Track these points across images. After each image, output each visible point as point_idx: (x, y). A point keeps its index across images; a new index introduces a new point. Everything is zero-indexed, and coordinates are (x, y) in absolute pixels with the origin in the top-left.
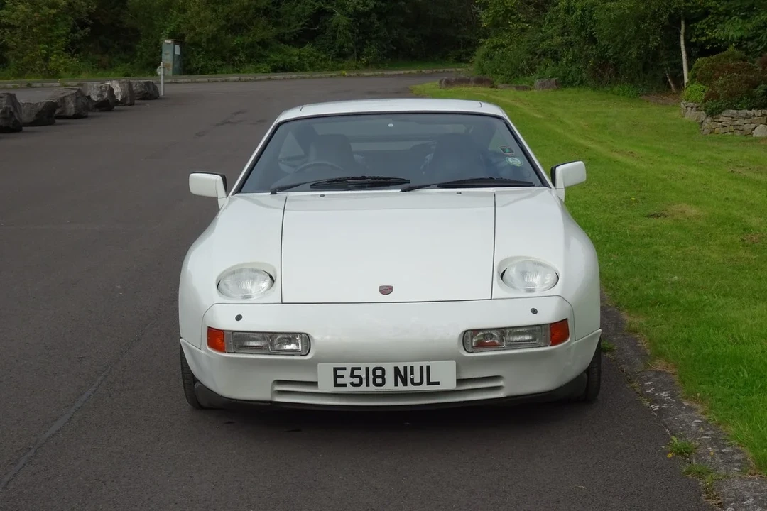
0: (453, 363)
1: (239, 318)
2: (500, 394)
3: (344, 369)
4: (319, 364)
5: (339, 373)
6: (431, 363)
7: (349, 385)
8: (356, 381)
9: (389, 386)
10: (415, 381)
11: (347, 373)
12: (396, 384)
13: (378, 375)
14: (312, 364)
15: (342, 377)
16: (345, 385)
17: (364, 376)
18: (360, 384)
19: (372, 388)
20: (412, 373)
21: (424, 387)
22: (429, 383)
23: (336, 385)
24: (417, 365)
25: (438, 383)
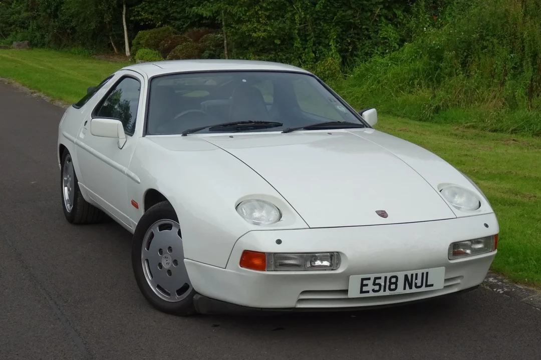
0: (443, 268)
1: (279, 242)
2: (455, 290)
3: (369, 279)
4: (351, 277)
5: (365, 282)
6: (431, 271)
7: (371, 291)
8: (377, 288)
9: (400, 290)
10: (418, 285)
11: (370, 283)
12: (405, 289)
13: (392, 282)
14: (346, 277)
15: (367, 285)
16: (368, 292)
17: (383, 284)
18: (379, 290)
19: (388, 293)
20: (416, 279)
21: (423, 289)
22: (427, 286)
23: (362, 292)
24: (420, 272)
25: (432, 285)
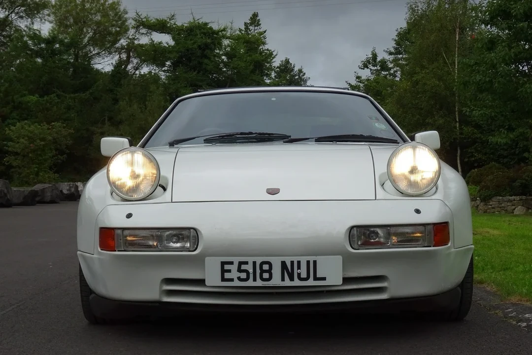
0: (340, 258)
1: (129, 216)
2: (384, 296)
3: (231, 263)
4: (207, 259)
5: (227, 267)
7: (236, 279)
8: (244, 276)
9: (276, 281)
10: (302, 277)
11: (234, 268)
12: (283, 280)
13: (265, 269)
15: (229, 271)
16: (232, 280)
17: (251, 271)
18: (247, 279)
19: (259, 283)
20: (299, 268)
21: (311, 282)
22: (316, 279)
23: (223, 279)
24: (303, 260)
25: (324, 279)
